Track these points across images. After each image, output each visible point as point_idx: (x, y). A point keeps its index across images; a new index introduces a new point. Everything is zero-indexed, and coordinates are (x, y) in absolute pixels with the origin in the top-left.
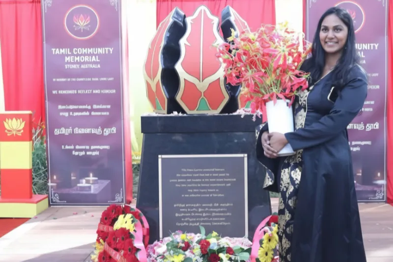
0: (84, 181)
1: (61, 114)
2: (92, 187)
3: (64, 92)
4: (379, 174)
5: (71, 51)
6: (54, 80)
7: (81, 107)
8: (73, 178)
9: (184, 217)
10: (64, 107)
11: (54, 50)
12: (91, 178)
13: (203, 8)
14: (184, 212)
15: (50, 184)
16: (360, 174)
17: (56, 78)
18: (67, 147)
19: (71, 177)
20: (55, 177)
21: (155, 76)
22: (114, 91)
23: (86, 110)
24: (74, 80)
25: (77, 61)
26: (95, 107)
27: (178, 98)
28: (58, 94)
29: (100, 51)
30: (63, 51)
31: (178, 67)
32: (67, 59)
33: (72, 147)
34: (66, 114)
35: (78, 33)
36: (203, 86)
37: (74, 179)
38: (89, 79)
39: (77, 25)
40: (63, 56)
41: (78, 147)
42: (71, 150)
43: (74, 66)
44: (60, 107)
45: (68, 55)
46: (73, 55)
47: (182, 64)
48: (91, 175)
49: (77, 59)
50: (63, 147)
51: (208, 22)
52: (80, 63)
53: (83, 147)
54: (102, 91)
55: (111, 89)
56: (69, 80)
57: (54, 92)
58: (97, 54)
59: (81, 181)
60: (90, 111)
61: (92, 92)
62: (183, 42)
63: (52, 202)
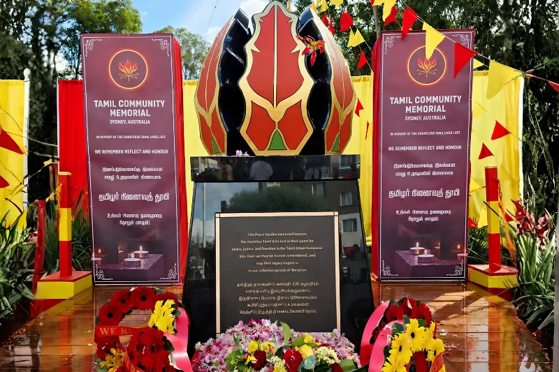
0: (133, 255)
2: (142, 261)
4: (459, 247)
7: (129, 170)
8: (120, 252)
12: (141, 251)
15: (94, 259)
16: (439, 248)
20: (100, 251)
25: (124, 115)
26: (145, 170)
48: (141, 248)
54: (154, 152)
61: (142, 152)
63: (97, 280)
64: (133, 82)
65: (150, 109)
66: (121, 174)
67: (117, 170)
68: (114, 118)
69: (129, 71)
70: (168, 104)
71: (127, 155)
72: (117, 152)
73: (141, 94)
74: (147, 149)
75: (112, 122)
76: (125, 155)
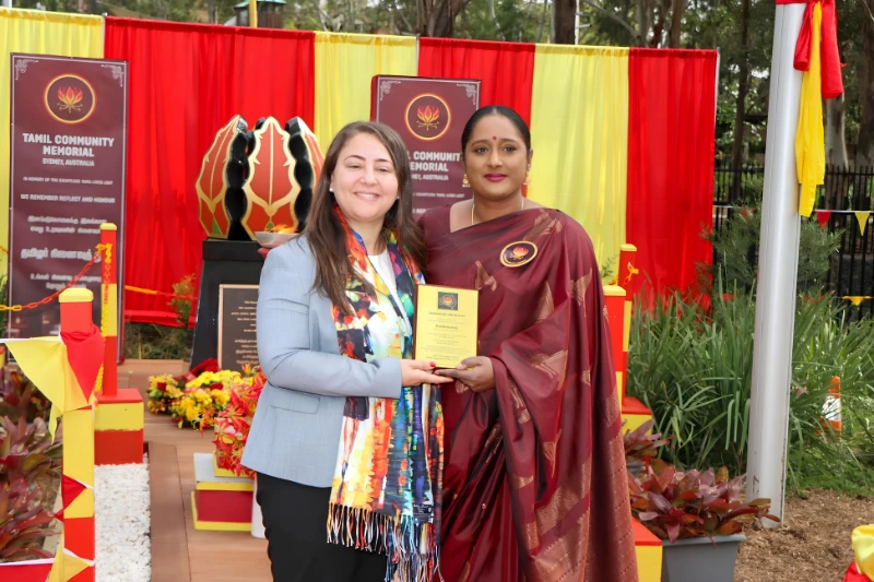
1: (33, 229)
3: (41, 197)
5: (52, 139)
6: (25, 179)
9: (245, 354)
10: (37, 219)
11: (25, 135)
13: (271, 122)
14: (246, 349)
17: (28, 176)
18: (39, 277)
19: (41, 321)
21: (216, 193)
22: (112, 200)
23: (70, 225)
24: (55, 180)
27: (244, 222)
28: (30, 201)
29: (96, 141)
30: (40, 138)
31: (247, 188)
32: (46, 150)
33: (46, 277)
34: (40, 230)
35: (65, 114)
36: (271, 209)
37: (47, 325)
38: (77, 181)
39: (63, 103)
40: (40, 145)
41: (55, 277)
42: (44, 282)
43: (56, 162)
44: (31, 219)
45: (47, 145)
46: (54, 144)
47: (251, 184)
49: (61, 151)
50: (32, 276)
51: (278, 137)
52: (65, 158)
53: (63, 278)
55: (109, 197)
56: (47, 180)
57: (23, 197)
58: (91, 146)
59: (56, 326)
60: (77, 226)
62: (252, 160)
64: (74, 115)
65: (95, 149)
66: (52, 225)
67: (49, 220)
68: (47, 156)
69: (70, 100)
70: (118, 143)
71: (62, 202)
72: (50, 198)
73: (85, 129)
74: (88, 196)
75: (45, 161)
76: (59, 202)
